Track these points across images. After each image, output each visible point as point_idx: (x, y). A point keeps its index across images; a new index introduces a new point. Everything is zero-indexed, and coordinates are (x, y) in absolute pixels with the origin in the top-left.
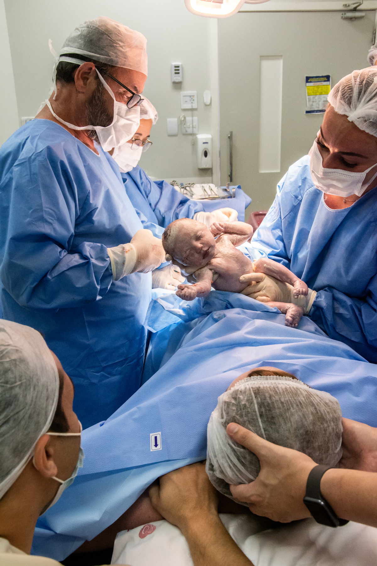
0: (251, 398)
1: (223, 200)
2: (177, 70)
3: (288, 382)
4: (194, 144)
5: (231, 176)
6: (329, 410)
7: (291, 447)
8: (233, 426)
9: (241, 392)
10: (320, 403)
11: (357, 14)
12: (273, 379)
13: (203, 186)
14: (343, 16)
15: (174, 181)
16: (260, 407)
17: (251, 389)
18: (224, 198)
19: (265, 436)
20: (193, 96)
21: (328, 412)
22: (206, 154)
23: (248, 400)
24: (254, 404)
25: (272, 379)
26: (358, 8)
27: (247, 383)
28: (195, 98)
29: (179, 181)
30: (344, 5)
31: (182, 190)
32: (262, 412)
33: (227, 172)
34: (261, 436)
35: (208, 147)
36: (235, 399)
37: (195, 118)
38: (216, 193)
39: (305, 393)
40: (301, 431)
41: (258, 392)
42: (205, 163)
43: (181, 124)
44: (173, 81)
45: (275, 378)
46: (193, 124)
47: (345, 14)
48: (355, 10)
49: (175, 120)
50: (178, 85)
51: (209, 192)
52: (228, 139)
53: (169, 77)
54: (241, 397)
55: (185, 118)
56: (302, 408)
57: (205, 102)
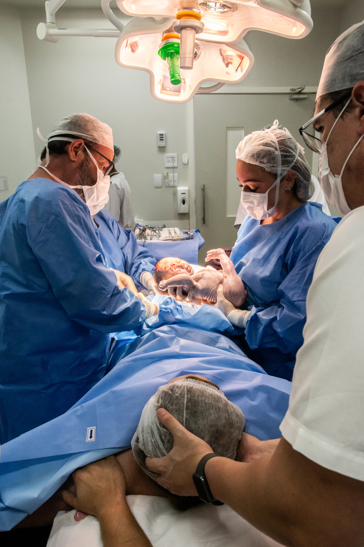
0: (183, 393)
1: (182, 241)
2: (162, 137)
3: (214, 390)
4: (175, 194)
5: (204, 220)
6: (238, 420)
7: (203, 438)
8: (163, 410)
9: (177, 387)
10: (233, 413)
11: (302, 96)
12: (204, 385)
13: (169, 230)
14: (290, 97)
15: (146, 225)
16: (188, 402)
17: (186, 387)
18: (183, 239)
19: (184, 424)
20: (174, 157)
21: (237, 421)
22: (184, 202)
23: (181, 394)
24: (184, 399)
25: (203, 384)
26: (303, 91)
27: (184, 382)
28: (176, 159)
30: (291, 89)
31: (153, 232)
32: (189, 406)
33: (201, 216)
34: (182, 424)
35: (186, 196)
36: (172, 390)
37: (176, 174)
38: (178, 236)
39: (224, 402)
40: (213, 429)
41: (190, 390)
42: (183, 209)
43: (165, 178)
44: (158, 146)
45: (206, 384)
46: (174, 179)
47: (292, 96)
48: (300, 93)
49: (160, 175)
50: (162, 149)
51: (173, 234)
52: (202, 191)
53: (155, 143)
54: (177, 390)
55: (168, 174)
56: (220, 412)
57: (183, 162)
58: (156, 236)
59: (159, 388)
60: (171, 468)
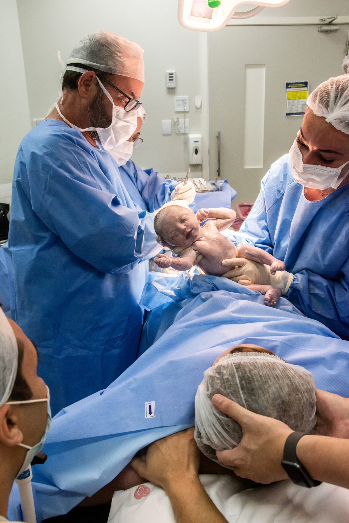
0: (233, 372)
1: (211, 193)
2: (171, 77)
3: (267, 358)
4: (186, 143)
5: (219, 171)
6: (303, 382)
7: (269, 416)
8: (218, 397)
9: (224, 367)
10: (294, 376)
11: (332, 28)
12: (253, 355)
13: (193, 181)
14: (319, 29)
15: (168, 176)
16: (241, 381)
17: (233, 365)
18: (212, 191)
19: (246, 406)
20: (186, 100)
21: (302, 384)
22: (196, 152)
23: (230, 374)
24: (236, 378)
25: (251, 355)
26: (333, 22)
27: (229, 359)
28: (187, 102)
29: (172, 175)
30: (320, 20)
32: (243, 385)
33: (216, 168)
34: (243, 406)
35: (199, 145)
36: (219, 373)
37: (187, 120)
38: (206, 187)
39: (281, 367)
40: (278, 401)
41: (239, 367)
42: (196, 159)
43: (174, 125)
44: (167, 87)
45: (254, 354)
46: (185, 124)
47: (321, 27)
48: (330, 24)
49: (169, 121)
50: (171, 91)
51: (199, 186)
52: (217, 139)
53: (164, 84)
54: (224, 371)
55: (178, 120)
56: (279, 380)
57: (196, 105)
59: (204, 374)
60: (249, 459)
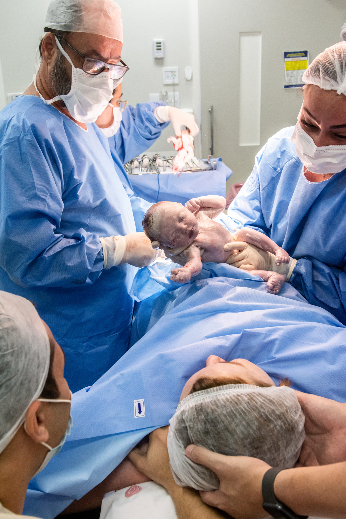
1: (204, 172)
2: (159, 46)
5: (212, 150)
15: (157, 154)
18: (205, 170)
20: (175, 71)
28: (177, 74)
29: (162, 154)
31: (165, 162)
33: (208, 146)
37: (177, 93)
38: (198, 165)
43: (163, 98)
44: (155, 57)
46: (174, 98)
49: (157, 95)
50: (159, 61)
52: (209, 114)
53: (151, 53)
55: (167, 93)
57: (186, 77)
58: (169, 166)
